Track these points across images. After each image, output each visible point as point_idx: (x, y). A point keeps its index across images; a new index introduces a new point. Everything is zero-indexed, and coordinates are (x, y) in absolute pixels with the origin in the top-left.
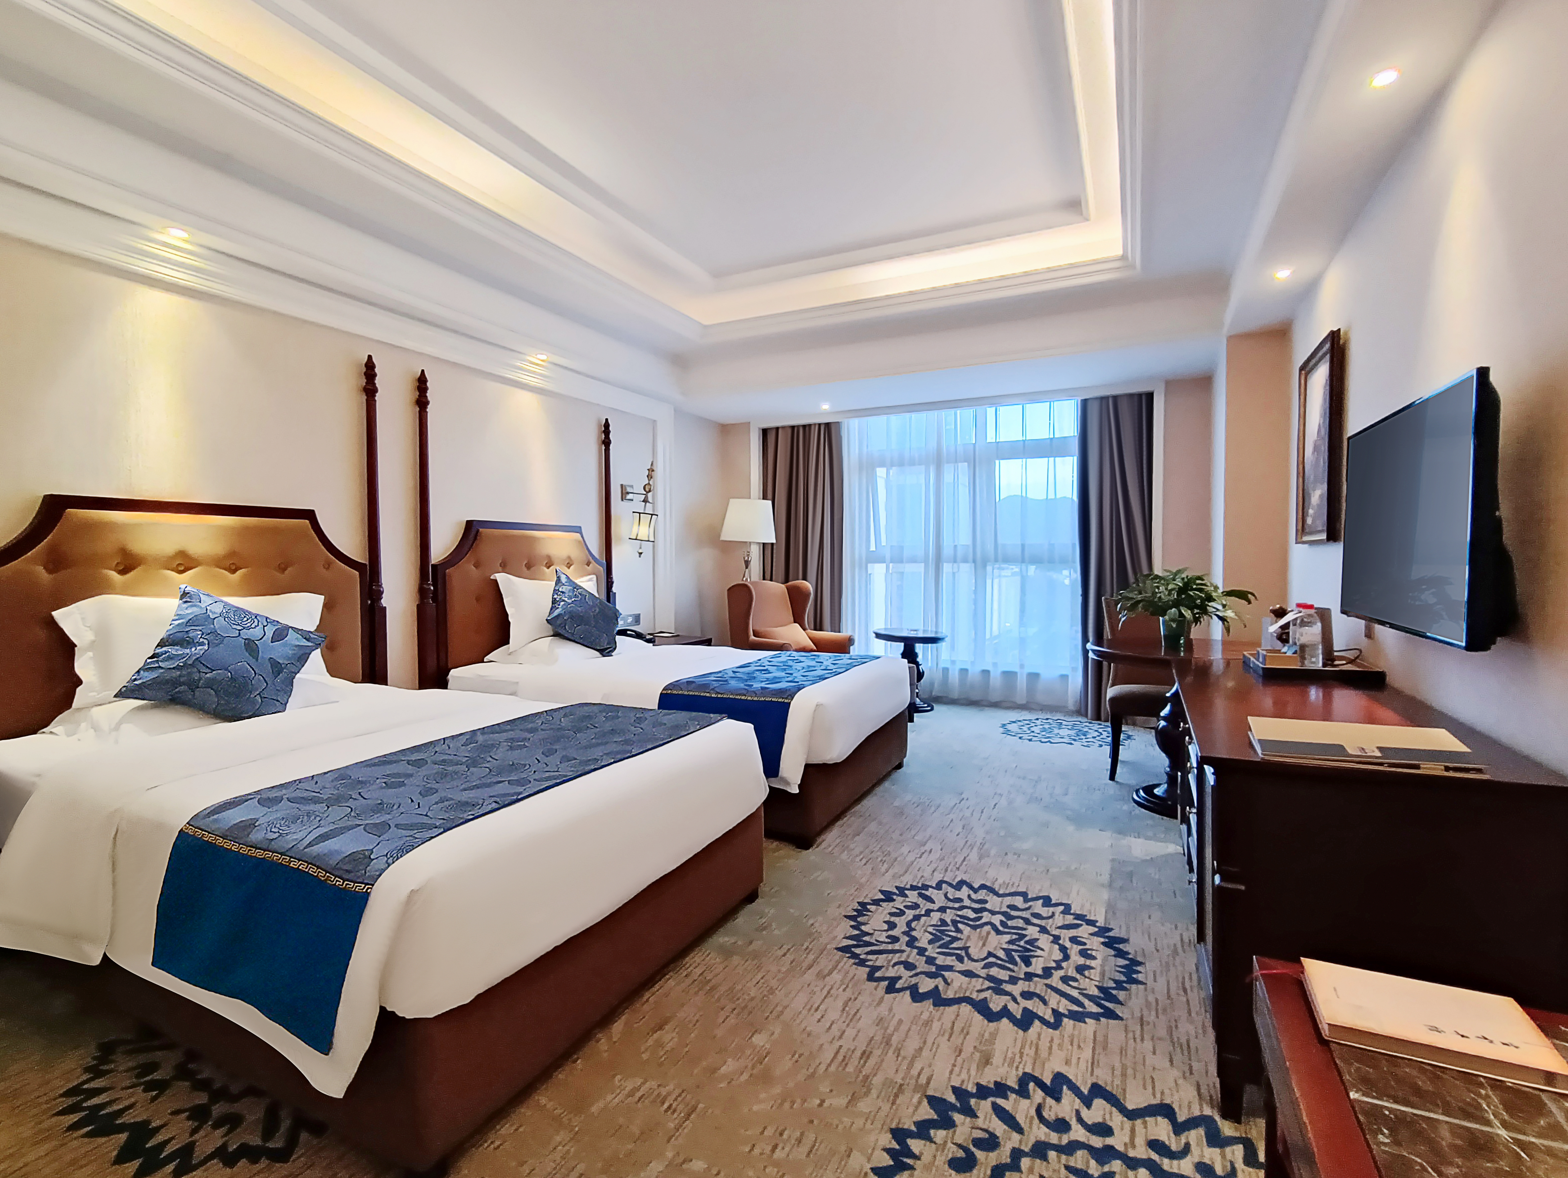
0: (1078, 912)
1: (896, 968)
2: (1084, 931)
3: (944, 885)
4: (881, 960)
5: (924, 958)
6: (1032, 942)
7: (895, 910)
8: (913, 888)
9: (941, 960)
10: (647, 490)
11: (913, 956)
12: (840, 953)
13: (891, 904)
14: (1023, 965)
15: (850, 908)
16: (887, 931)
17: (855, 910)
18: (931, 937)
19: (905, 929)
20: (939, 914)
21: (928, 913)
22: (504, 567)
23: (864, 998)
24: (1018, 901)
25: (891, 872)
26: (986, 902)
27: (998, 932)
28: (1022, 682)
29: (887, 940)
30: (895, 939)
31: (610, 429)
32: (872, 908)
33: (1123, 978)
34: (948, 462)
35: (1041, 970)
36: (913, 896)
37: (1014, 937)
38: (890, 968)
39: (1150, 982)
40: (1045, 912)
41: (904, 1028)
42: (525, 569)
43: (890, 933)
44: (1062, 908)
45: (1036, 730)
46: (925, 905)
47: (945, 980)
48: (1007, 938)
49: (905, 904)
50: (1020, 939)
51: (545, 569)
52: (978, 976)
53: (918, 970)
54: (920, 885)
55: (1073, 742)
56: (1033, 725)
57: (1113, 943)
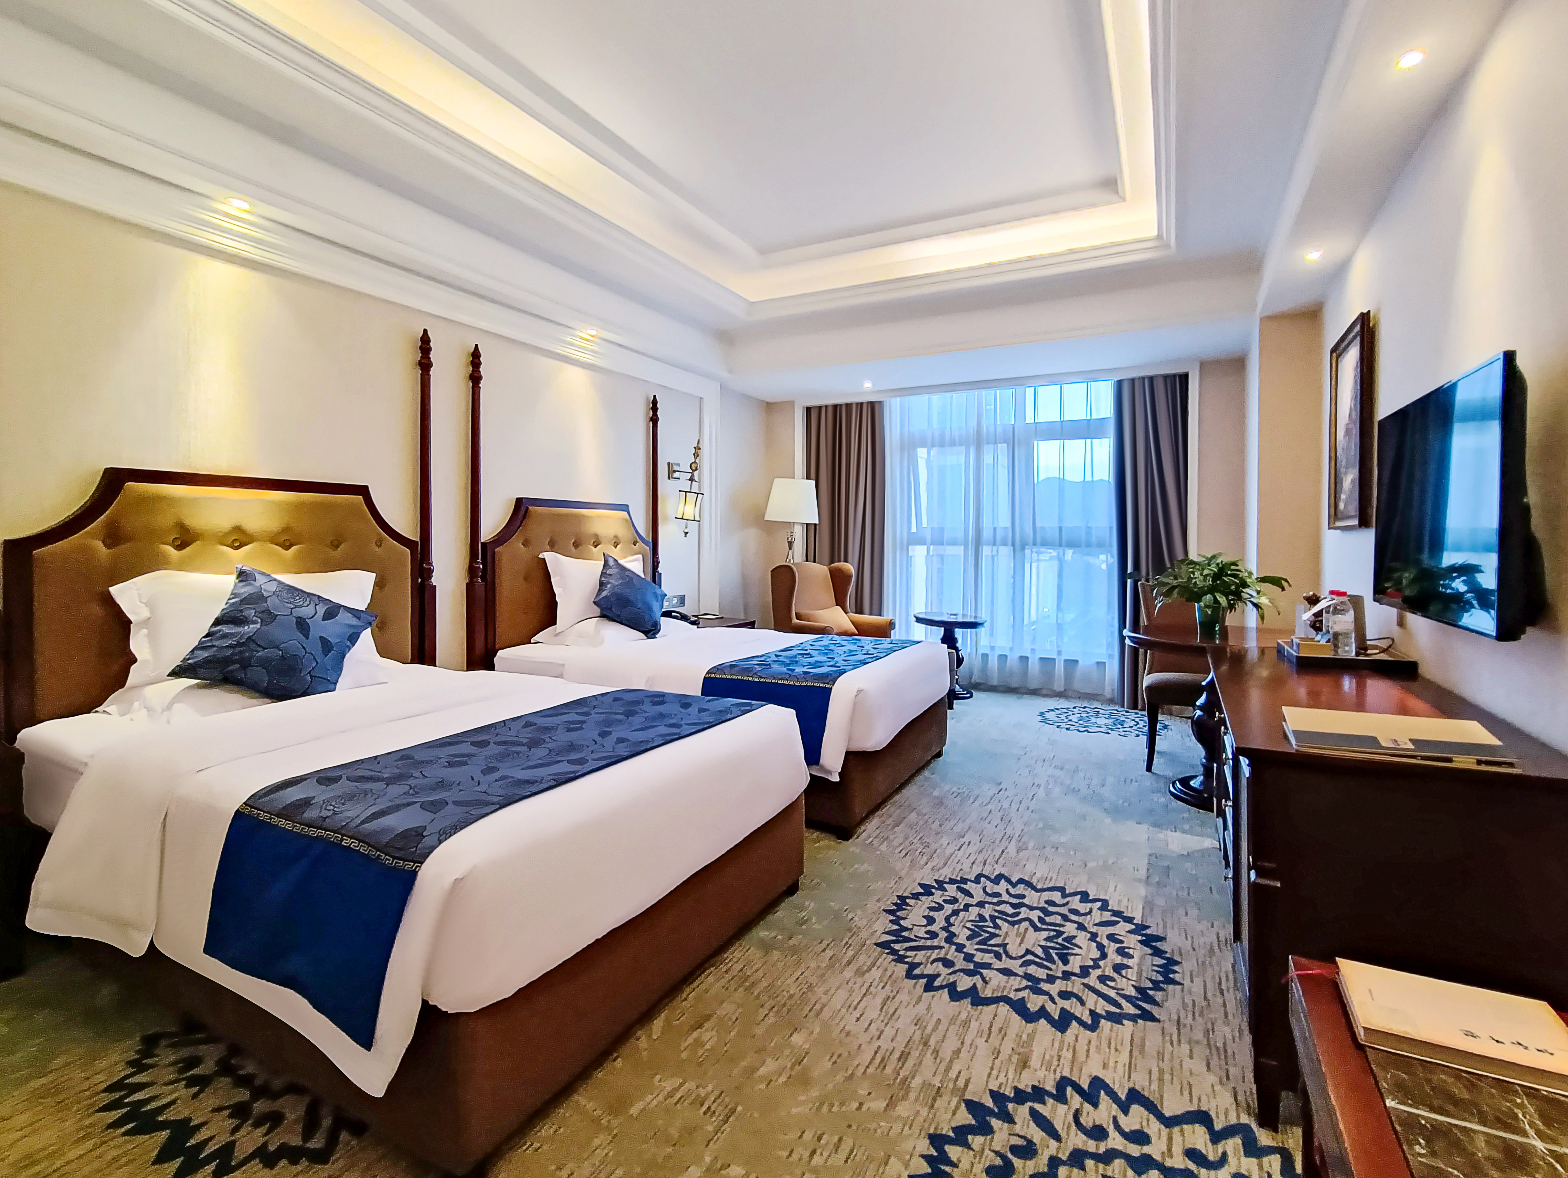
0: (1115, 909)
1: (935, 964)
2: (1122, 928)
3: (982, 879)
4: (920, 956)
5: (963, 955)
6: (1070, 939)
7: (934, 905)
8: (952, 881)
9: (979, 957)
10: (694, 468)
11: (951, 953)
12: (879, 949)
13: (931, 898)
14: (1061, 963)
15: (889, 902)
16: (925, 926)
17: (894, 904)
18: (969, 933)
19: (943, 923)
20: (978, 908)
21: (967, 907)
22: (553, 546)
23: (903, 997)
24: (1056, 896)
25: (930, 865)
26: (1023, 897)
27: (1037, 929)
28: (1060, 668)
29: (926, 936)
30: (933, 935)
31: (658, 406)
32: (911, 902)
33: (1161, 978)
34: (988, 443)
35: (1079, 969)
36: (951, 890)
37: (1052, 933)
38: (929, 965)
39: (1187, 982)
40: (1083, 908)
41: (942, 1028)
42: (573, 549)
43: (929, 928)
44: (1099, 904)
45: (1074, 718)
46: (963, 900)
47: (984, 979)
48: (1045, 934)
49: (943, 898)
50: (1057, 937)
51: (593, 548)
52: (1016, 975)
53: (956, 968)
54: (959, 879)
55: (1110, 731)
56: (1070, 713)
57: (1149, 941)
